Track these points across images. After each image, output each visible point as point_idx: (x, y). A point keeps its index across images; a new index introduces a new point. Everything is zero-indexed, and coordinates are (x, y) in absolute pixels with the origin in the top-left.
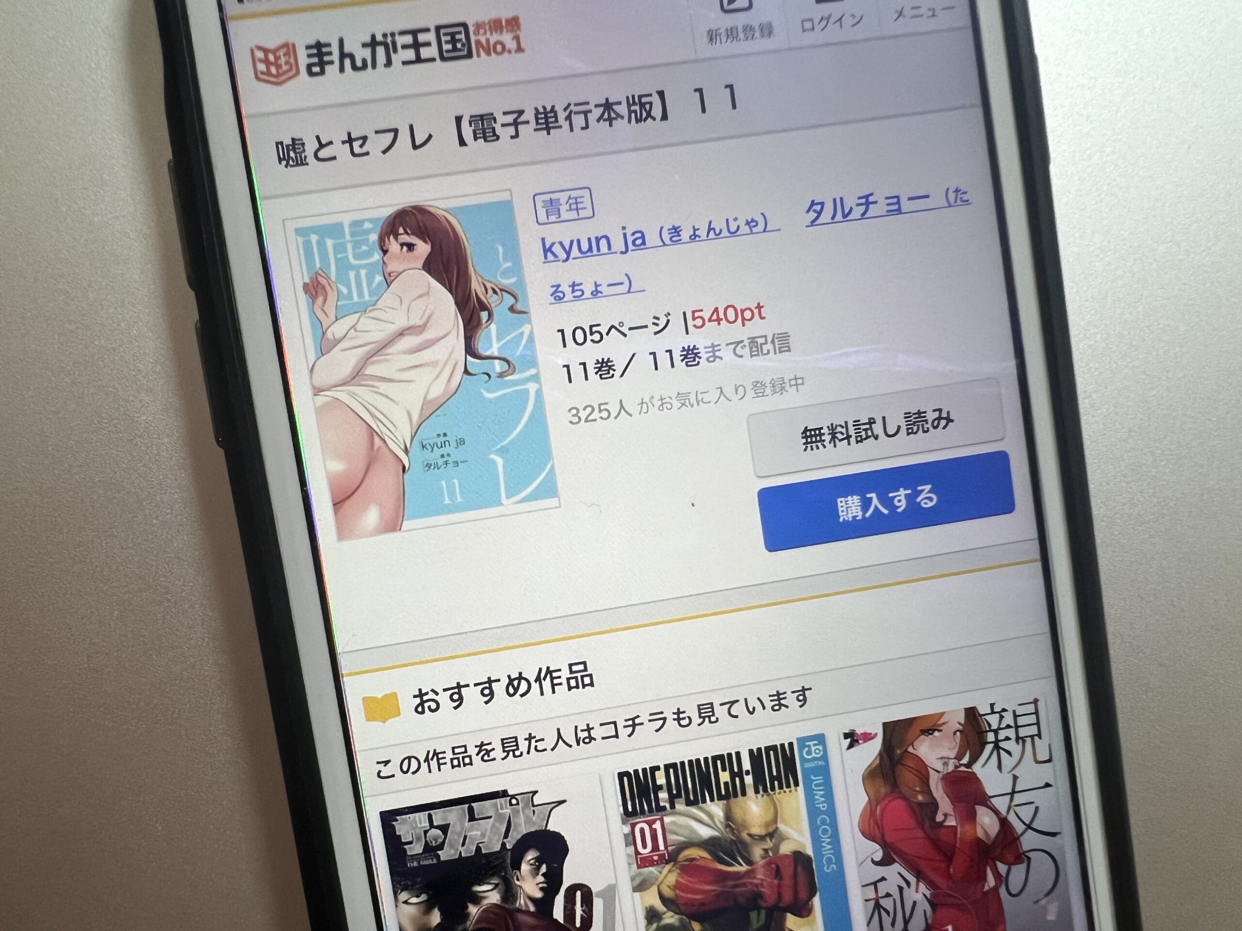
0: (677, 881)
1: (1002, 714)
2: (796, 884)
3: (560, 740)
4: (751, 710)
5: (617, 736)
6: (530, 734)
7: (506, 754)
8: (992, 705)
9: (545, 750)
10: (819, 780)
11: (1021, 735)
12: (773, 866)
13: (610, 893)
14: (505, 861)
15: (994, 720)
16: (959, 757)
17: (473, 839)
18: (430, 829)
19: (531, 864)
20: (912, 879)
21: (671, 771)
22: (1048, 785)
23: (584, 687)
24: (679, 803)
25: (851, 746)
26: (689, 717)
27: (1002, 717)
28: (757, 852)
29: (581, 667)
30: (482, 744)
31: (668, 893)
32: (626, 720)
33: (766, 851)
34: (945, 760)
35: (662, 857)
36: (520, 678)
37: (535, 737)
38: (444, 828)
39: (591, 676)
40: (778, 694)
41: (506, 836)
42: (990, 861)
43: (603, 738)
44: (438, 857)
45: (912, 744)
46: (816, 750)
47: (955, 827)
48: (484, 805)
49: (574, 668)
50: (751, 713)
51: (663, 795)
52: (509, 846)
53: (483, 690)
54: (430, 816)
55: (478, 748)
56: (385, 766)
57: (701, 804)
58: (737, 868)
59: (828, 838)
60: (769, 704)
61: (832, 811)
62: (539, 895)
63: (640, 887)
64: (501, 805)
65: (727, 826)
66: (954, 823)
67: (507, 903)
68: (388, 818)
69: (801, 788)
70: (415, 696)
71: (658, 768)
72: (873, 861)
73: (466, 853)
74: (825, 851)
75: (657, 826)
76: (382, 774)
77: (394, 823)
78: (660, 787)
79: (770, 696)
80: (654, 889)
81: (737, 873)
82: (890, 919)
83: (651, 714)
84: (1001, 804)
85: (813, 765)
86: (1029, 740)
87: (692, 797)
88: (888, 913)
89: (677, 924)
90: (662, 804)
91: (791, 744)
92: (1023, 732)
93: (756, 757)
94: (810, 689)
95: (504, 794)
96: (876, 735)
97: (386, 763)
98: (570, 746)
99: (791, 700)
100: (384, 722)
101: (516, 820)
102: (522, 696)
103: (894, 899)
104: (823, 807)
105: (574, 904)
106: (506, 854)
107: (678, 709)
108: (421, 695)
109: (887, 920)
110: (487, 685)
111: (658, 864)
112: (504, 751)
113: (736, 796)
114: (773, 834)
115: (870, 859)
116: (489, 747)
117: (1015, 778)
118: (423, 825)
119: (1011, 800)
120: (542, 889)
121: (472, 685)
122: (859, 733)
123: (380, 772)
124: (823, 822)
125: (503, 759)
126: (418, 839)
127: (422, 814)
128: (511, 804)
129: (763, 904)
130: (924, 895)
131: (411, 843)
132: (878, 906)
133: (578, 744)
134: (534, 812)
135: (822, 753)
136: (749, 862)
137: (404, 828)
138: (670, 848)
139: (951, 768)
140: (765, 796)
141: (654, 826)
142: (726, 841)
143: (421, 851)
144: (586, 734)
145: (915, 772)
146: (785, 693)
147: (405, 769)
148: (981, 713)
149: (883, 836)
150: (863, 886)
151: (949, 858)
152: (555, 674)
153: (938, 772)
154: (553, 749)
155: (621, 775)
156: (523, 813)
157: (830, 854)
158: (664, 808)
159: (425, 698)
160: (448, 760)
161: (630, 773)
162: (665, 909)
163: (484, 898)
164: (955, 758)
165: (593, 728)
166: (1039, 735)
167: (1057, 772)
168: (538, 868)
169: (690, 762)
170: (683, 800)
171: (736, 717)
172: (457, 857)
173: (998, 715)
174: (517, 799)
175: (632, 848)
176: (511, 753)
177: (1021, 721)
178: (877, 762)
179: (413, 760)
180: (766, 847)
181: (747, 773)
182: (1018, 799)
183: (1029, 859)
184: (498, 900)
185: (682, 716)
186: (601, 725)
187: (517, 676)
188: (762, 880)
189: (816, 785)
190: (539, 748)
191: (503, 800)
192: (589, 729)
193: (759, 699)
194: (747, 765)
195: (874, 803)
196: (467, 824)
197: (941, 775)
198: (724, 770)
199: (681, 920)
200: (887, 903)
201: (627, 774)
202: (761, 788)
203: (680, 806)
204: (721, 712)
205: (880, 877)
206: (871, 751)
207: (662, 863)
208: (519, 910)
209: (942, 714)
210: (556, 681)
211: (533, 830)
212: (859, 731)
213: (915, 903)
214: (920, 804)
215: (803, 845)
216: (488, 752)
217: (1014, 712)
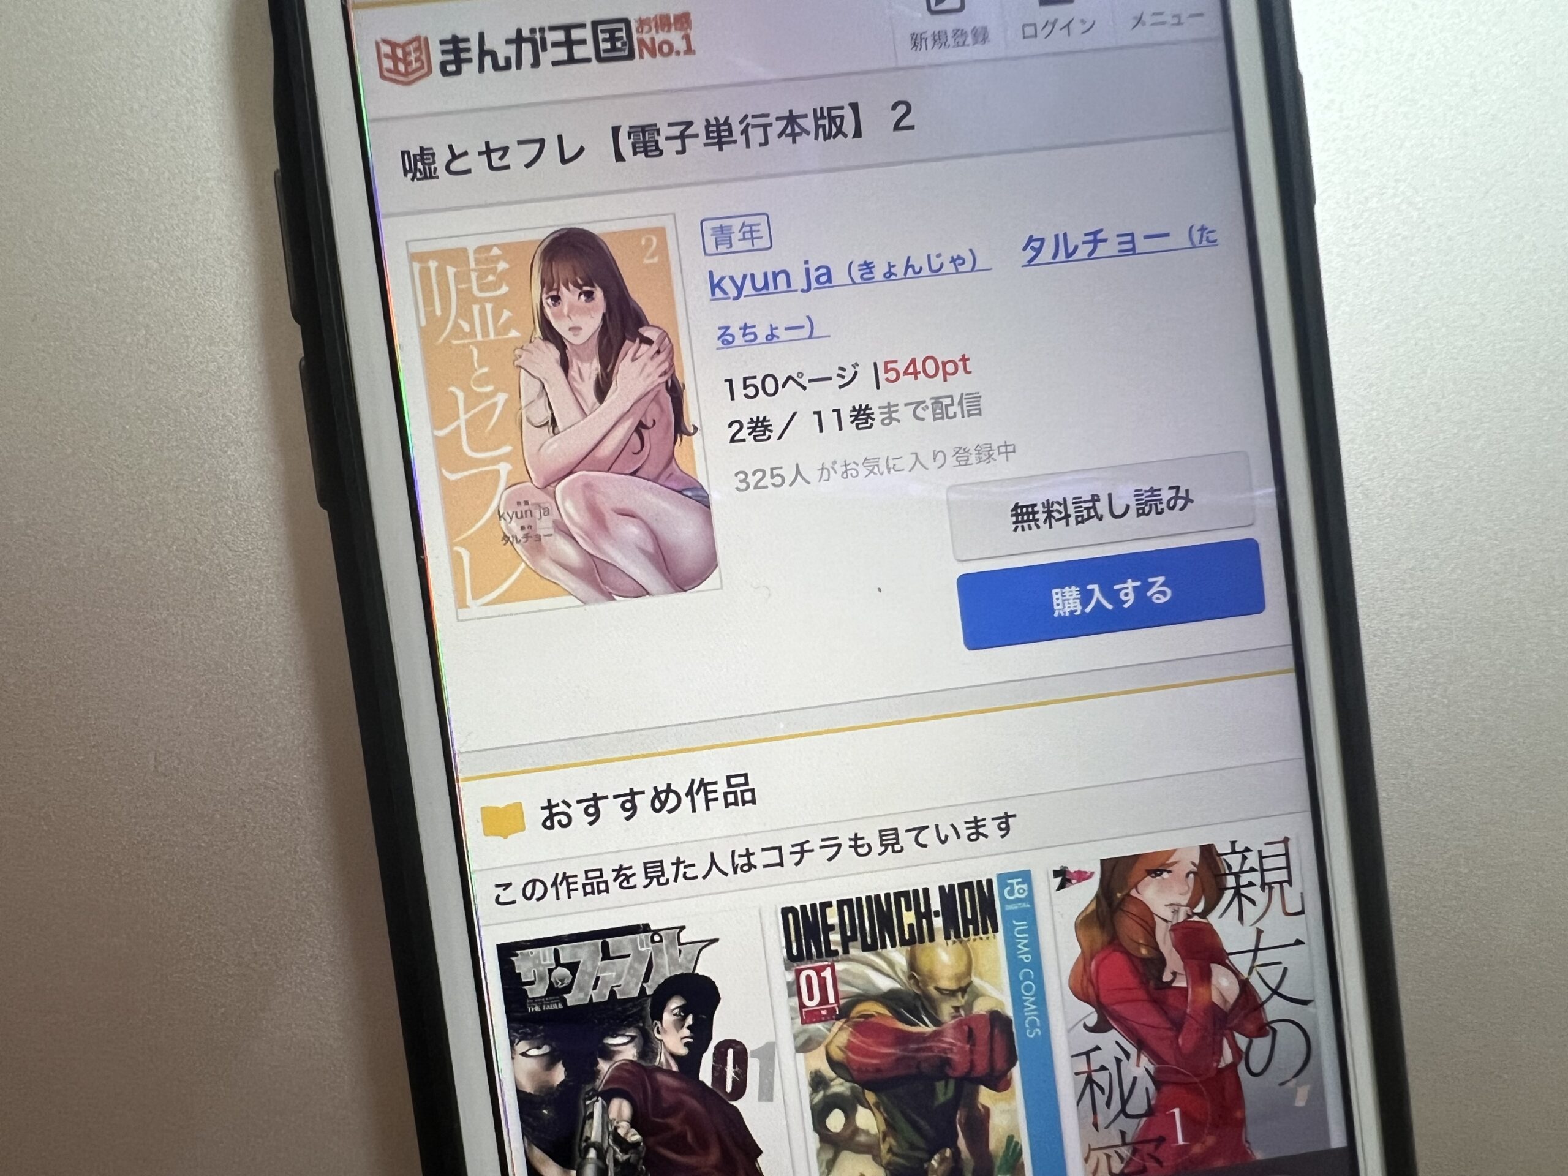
0: (849, 1041)
1: (1245, 854)
2: (992, 1050)
3: (714, 867)
4: (943, 838)
5: (781, 864)
6: (678, 858)
7: (648, 880)
8: (1233, 843)
9: (696, 877)
10: (1021, 925)
11: (1267, 880)
12: (966, 1028)
13: (768, 1053)
14: (643, 1009)
15: (1235, 861)
16: (1192, 904)
17: (606, 983)
18: (556, 968)
19: (675, 1015)
20: (1132, 1050)
21: (846, 908)
22: (1299, 942)
23: (743, 805)
24: (854, 947)
25: (1061, 887)
26: (869, 845)
27: (1244, 858)
28: (946, 1010)
29: (742, 780)
30: (621, 868)
31: (837, 1055)
32: (793, 846)
33: (957, 1009)
34: (1175, 908)
35: (831, 1011)
36: (669, 790)
37: (684, 862)
38: (573, 967)
39: (752, 791)
40: (976, 821)
41: (646, 979)
42: (1227, 1032)
43: (765, 866)
44: (564, 1001)
45: (1136, 886)
46: (1019, 890)
47: (1185, 989)
48: (621, 942)
49: (733, 781)
50: (943, 842)
51: (835, 937)
52: (649, 992)
53: (624, 803)
54: (556, 952)
55: (615, 873)
56: (504, 889)
57: (880, 950)
58: (921, 1029)
59: (1032, 996)
60: (964, 833)
61: (1037, 965)
62: (683, 1051)
63: (805, 1046)
64: (641, 941)
65: (911, 977)
66: (1184, 984)
67: (645, 1061)
68: (506, 952)
69: (1000, 935)
70: (543, 808)
71: (829, 904)
72: (1085, 1026)
73: (598, 998)
74: (1028, 1012)
75: (827, 974)
76: (501, 900)
77: (514, 959)
78: (832, 928)
79: (966, 823)
80: (821, 1051)
81: (923, 1034)
82: (1105, 1097)
83: (823, 840)
84: (1242, 963)
85: (1016, 908)
86: (1277, 886)
87: (869, 940)
88: (1102, 1090)
89: (848, 1093)
90: (833, 948)
91: (990, 882)
92: (1270, 877)
93: (947, 895)
94: (1014, 816)
95: (646, 928)
96: (1092, 873)
97: (507, 886)
98: (726, 874)
99: (991, 828)
100: (506, 837)
101: (659, 961)
102: (670, 812)
103: (1110, 1074)
104: (1026, 958)
105: (725, 1064)
106: (646, 1001)
107: (856, 834)
108: (550, 806)
109: (1101, 1099)
110: (592, 803)
111: (826, 1020)
112: (647, 877)
113: (922, 941)
114: (965, 989)
115: (1082, 1022)
116: (629, 872)
117: (1260, 932)
118: (548, 962)
119: (1254, 958)
120: (686, 1045)
121: (611, 797)
122: (1072, 871)
123: (498, 896)
124: (1027, 977)
125: (645, 887)
126: (542, 979)
127: (546, 948)
128: (653, 941)
129: (950, 1072)
130: (1147, 1070)
131: (532, 983)
132: (1090, 1081)
133: (735, 872)
134: (680, 951)
135: (1026, 893)
136: (936, 1022)
137: (525, 965)
138: (842, 1002)
139: (1181, 918)
140: (958, 943)
141: (823, 974)
142: (910, 995)
143: (544, 994)
144: (745, 860)
145: (1138, 920)
146: (984, 819)
147: (528, 894)
148: (1220, 852)
149: (1098, 996)
150: (1073, 1056)
151: (1177, 1026)
152: (709, 788)
153: (1166, 921)
154: (704, 877)
155: (785, 912)
156: (667, 953)
157: (1034, 1015)
158: (836, 953)
159: (555, 810)
160: (579, 886)
161: (797, 910)
162: (832, 1075)
163: (619, 1052)
164: (1187, 906)
165: (753, 854)
166: (1289, 882)
167: (1310, 926)
168: (684, 1019)
169: (869, 898)
170: (859, 943)
171: (925, 846)
172: (587, 1002)
173: (1240, 855)
174: (661, 936)
175: (796, 999)
176: (655, 880)
177: (1268, 864)
178: (1093, 906)
179: (538, 884)
180: (957, 1004)
181: (937, 914)
182: (1263, 958)
183: (1274, 1031)
184: (634, 1056)
185: (860, 842)
186: (764, 850)
187: (665, 787)
188: (951, 1044)
189: (1019, 932)
190: (688, 875)
191: (643, 935)
192: (748, 854)
193: (952, 825)
194: (936, 905)
195: (1088, 956)
196: (600, 963)
197: (1170, 925)
198: (908, 909)
199: (852, 1089)
200: (1101, 1078)
201: (792, 910)
202: (952, 933)
203: (855, 951)
204: (906, 839)
205: (1094, 1046)
206: (1085, 894)
207: (832, 1019)
208: (660, 1069)
209: (1173, 851)
210: (711, 796)
211: (678, 973)
212: (1072, 869)
213: (1135, 1079)
214: (1143, 960)
215: (1002, 1004)
216: (627, 878)
217: (1260, 852)
